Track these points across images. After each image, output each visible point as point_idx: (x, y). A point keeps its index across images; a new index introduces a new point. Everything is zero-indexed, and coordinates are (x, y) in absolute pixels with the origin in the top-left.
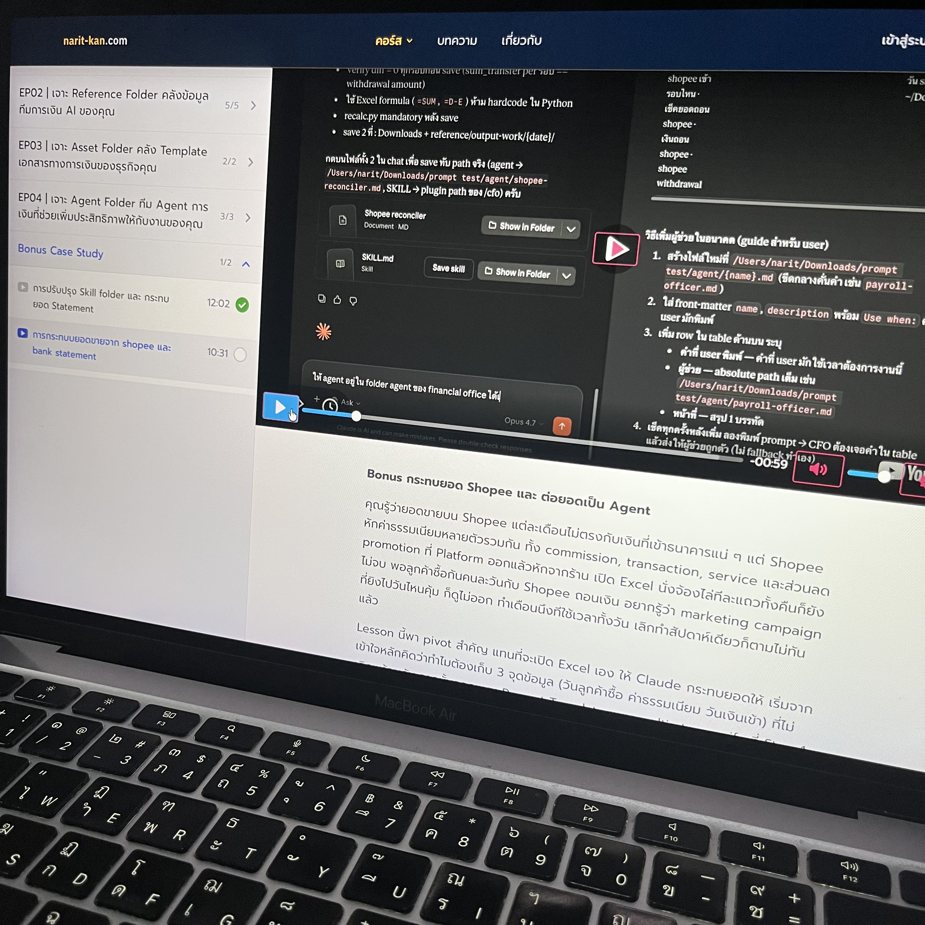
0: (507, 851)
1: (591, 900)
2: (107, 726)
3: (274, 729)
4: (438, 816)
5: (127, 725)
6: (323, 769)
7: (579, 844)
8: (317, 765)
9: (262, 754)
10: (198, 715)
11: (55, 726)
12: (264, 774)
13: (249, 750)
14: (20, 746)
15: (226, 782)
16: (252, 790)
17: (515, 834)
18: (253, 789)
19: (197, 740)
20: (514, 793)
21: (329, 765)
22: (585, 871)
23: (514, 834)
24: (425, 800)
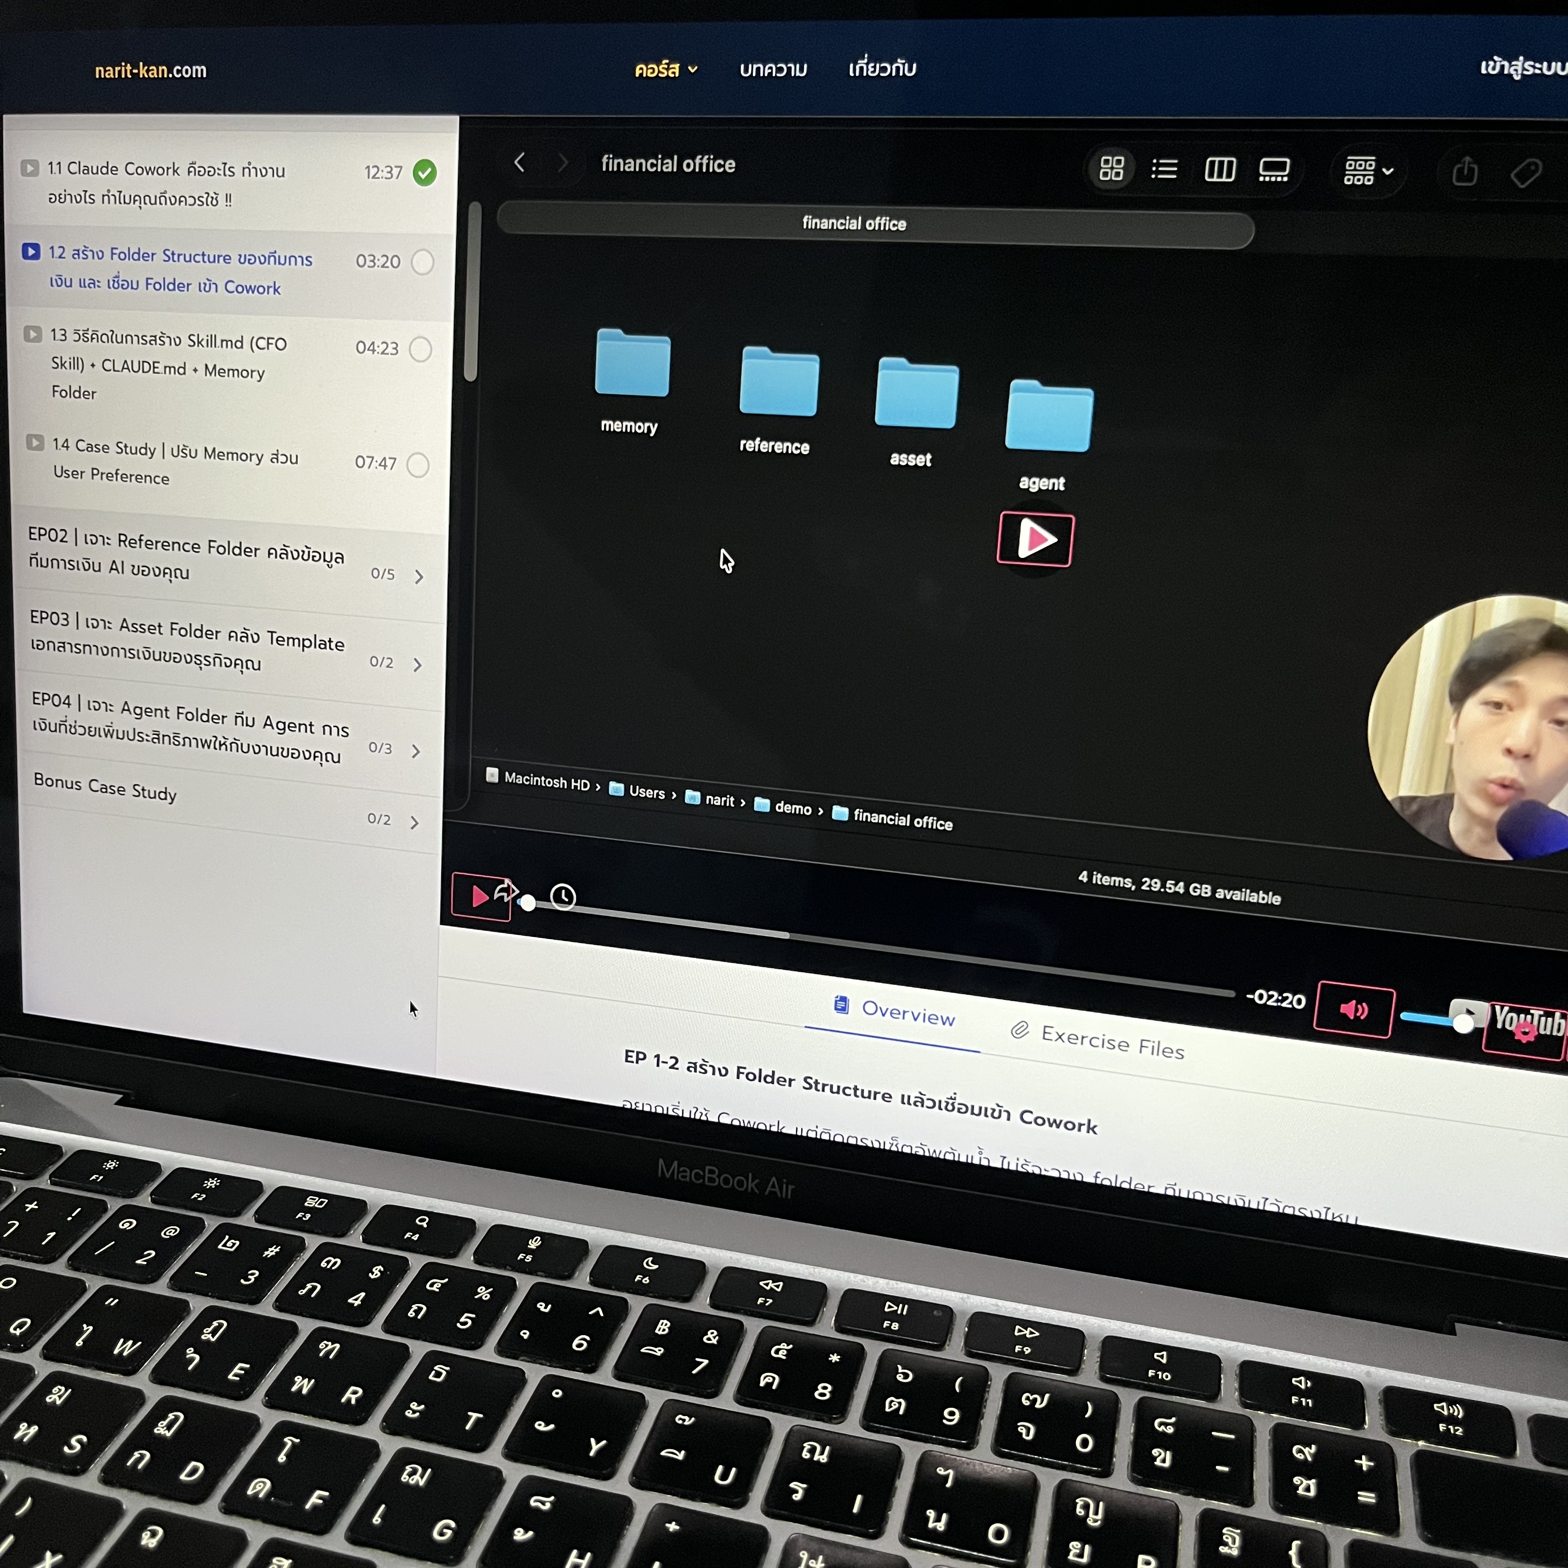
0: (895, 1404)
1: (1039, 1477)
2: (212, 1223)
3: (493, 1220)
4: (777, 1352)
5: (247, 1220)
6: (581, 1281)
7: (1013, 1388)
8: (569, 1277)
9: (477, 1261)
10: (365, 1202)
11: (124, 1225)
12: (484, 1293)
13: (454, 1256)
14: (69, 1259)
15: (420, 1309)
16: (466, 1320)
17: (906, 1376)
18: (467, 1317)
19: (364, 1241)
20: (899, 1312)
21: (591, 1275)
22: (1024, 1431)
23: (903, 1376)
24: (754, 1327)
